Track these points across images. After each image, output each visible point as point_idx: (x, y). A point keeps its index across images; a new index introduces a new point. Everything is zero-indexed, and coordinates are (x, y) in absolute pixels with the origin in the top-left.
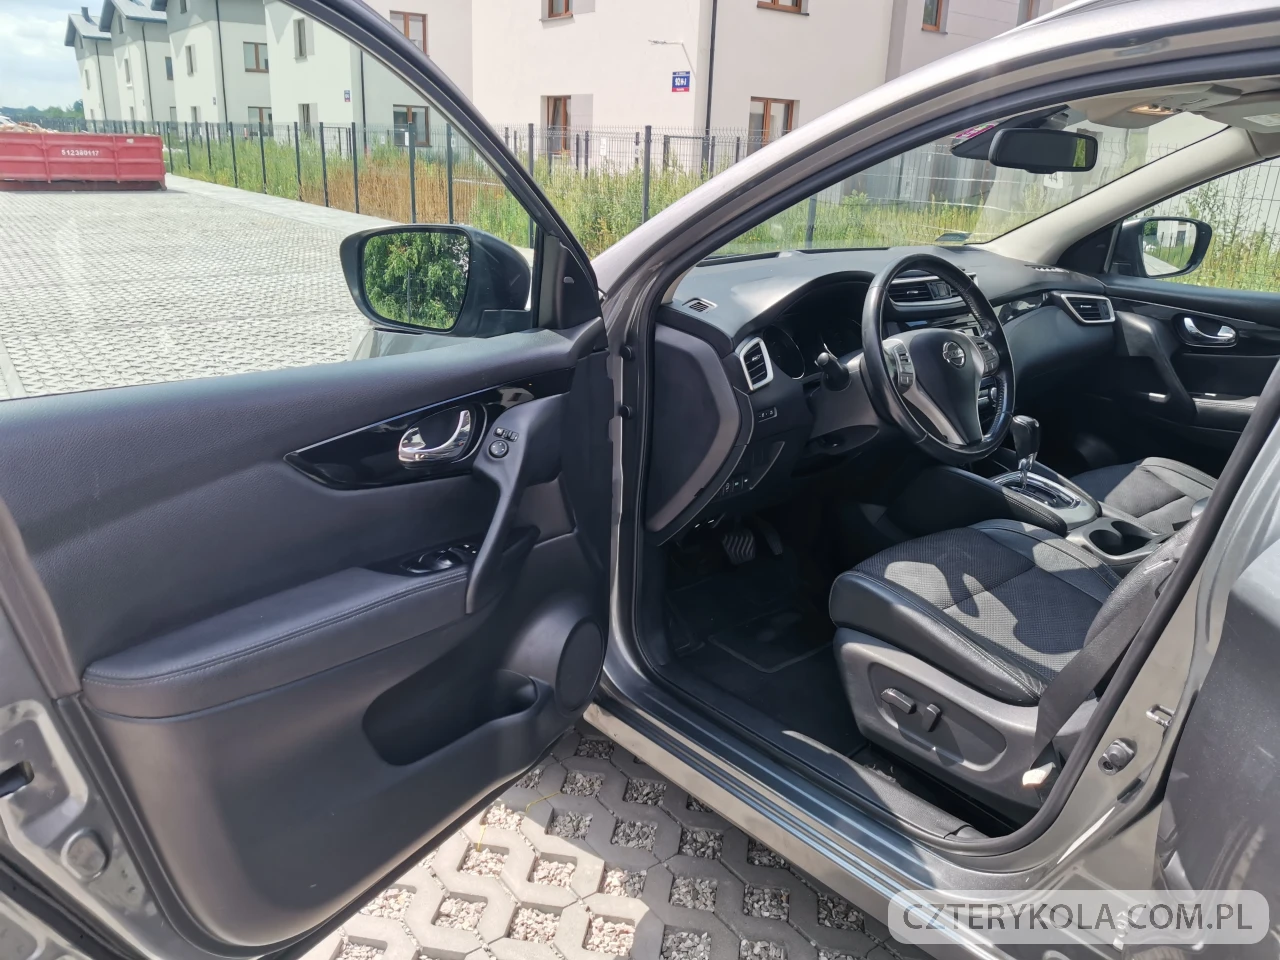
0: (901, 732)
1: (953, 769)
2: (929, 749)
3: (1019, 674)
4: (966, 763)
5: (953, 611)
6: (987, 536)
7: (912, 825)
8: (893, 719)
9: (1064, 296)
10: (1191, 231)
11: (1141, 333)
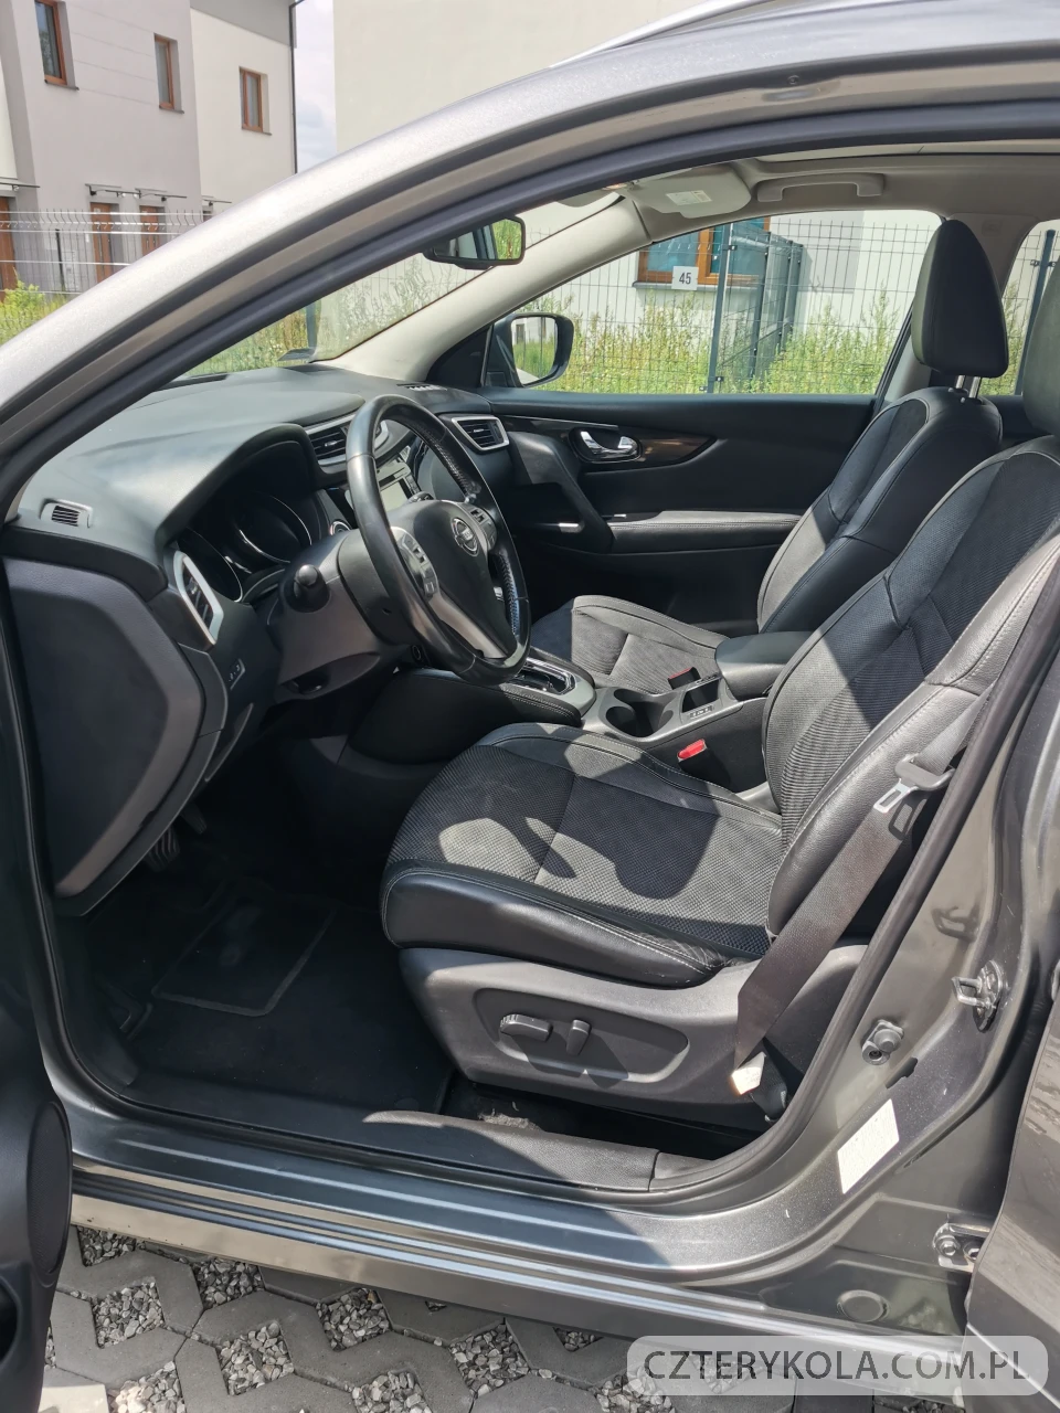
0: (533, 1064)
1: (615, 1089)
2: (578, 1075)
3: (677, 948)
4: (632, 1077)
5: (543, 877)
6: (504, 750)
7: (600, 1189)
8: (516, 1050)
9: (454, 421)
10: (551, 324)
11: (542, 455)
